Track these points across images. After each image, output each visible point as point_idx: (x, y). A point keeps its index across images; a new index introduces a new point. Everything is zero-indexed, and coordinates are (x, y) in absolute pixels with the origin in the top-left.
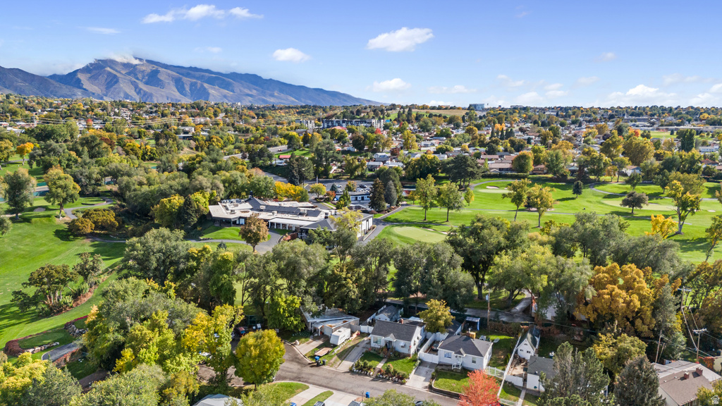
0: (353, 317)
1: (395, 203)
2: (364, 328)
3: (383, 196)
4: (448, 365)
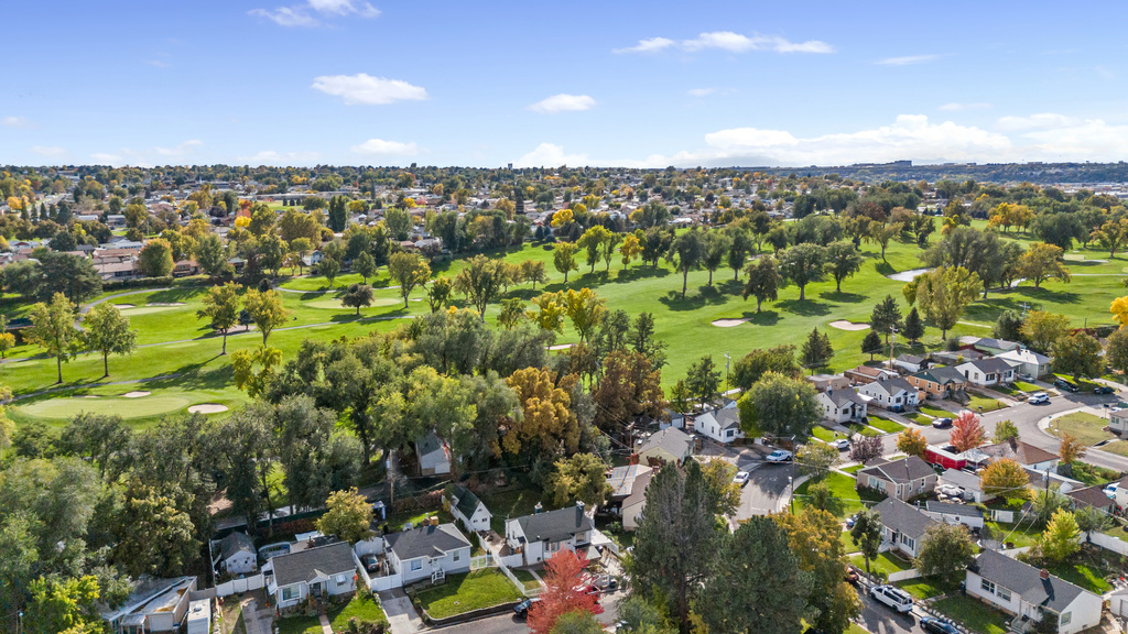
4: (420, 581)
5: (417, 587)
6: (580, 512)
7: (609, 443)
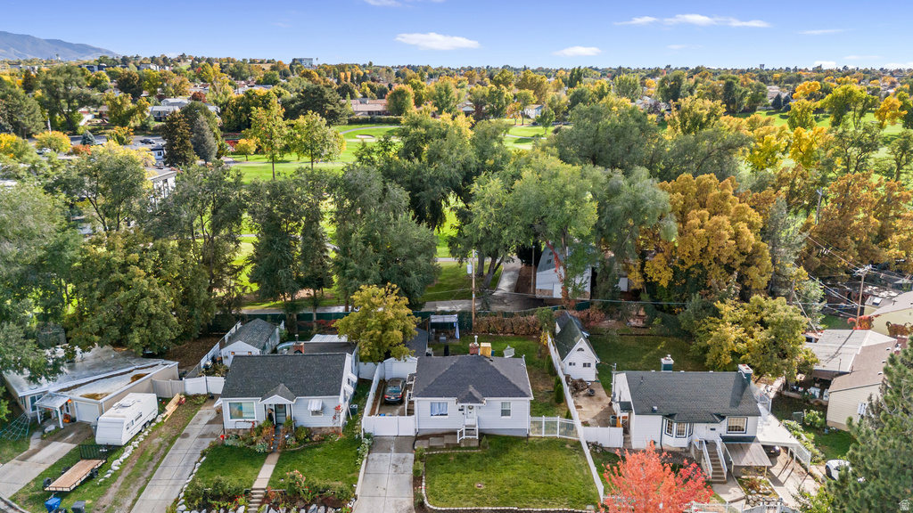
0: (160, 361)
1: (214, 158)
2: (196, 385)
3: (189, 143)
4: (441, 435)
5: (435, 442)
6: (744, 383)
7: (820, 293)
